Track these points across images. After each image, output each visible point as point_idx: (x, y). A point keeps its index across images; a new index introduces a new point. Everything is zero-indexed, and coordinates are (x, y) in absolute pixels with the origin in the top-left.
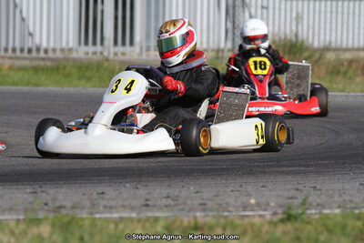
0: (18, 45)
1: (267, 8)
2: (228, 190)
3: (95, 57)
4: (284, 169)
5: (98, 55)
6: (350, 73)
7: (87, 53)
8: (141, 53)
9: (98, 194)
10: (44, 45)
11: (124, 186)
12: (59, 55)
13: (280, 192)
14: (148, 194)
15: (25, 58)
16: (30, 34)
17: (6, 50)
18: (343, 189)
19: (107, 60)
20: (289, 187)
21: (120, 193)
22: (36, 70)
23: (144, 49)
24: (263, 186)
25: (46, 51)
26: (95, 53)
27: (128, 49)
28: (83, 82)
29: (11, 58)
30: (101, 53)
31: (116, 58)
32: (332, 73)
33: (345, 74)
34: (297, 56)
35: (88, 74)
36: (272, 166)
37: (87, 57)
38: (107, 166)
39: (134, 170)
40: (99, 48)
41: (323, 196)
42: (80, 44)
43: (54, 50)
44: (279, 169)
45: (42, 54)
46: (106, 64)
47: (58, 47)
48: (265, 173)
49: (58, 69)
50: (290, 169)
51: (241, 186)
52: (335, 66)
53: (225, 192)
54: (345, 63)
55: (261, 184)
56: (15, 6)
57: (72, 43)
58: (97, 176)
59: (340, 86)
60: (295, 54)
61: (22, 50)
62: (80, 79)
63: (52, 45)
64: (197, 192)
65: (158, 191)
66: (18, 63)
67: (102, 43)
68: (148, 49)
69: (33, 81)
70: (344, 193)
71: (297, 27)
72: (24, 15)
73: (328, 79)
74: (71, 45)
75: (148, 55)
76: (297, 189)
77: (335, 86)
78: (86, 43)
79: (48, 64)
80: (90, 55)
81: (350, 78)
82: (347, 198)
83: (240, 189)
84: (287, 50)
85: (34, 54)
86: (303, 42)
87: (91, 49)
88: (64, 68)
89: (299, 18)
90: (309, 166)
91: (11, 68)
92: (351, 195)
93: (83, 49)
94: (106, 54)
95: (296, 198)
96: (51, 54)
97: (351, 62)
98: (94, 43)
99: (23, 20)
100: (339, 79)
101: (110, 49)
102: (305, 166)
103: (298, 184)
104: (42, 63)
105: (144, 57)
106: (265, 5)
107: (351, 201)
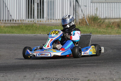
0: (7, 19)
1: (86, 6)
2: (66, 74)
3: (31, 22)
4: (87, 64)
5: (32, 22)
6: (113, 26)
7: (29, 21)
8: (46, 21)
9: (24, 76)
10: (15, 19)
11: (33, 73)
12: (20, 22)
13: (83, 75)
14: (40, 76)
15: (9, 23)
16: (11, 15)
17: (3, 20)
18: (104, 74)
19: (35, 23)
20: (87, 72)
21: (31, 76)
22: (12, 27)
23: (47, 19)
24: (78, 73)
25: (16, 21)
26: (31, 21)
27: (42, 19)
28: (27, 31)
29: (4, 23)
30: (33, 21)
31: (38, 23)
32: (107, 27)
33: (111, 27)
34: (96, 21)
35: (29, 28)
36: (83, 63)
37: (28, 22)
38: (30, 64)
39: (38, 65)
40: (32, 19)
41: (96, 77)
42: (26, 18)
43: (18, 20)
44: (85, 65)
45: (14, 22)
46: (35, 25)
47: (20, 19)
48: (80, 66)
49: (19, 27)
50: (89, 64)
51: (71, 72)
52: (108, 25)
53: (65, 75)
54: (111, 24)
55: (77, 71)
56: (6, 6)
57: (24, 18)
58: (26, 68)
59: (110, 31)
60: (95, 21)
61: (8, 20)
62: (26, 30)
63: (17, 19)
64: (56, 75)
65: (44, 75)
66: (6, 25)
67: (34, 18)
68: (48, 19)
69: (11, 31)
70: (104, 75)
71: (96, 12)
72: (9, 9)
73: (106, 29)
74: (24, 19)
75: (48, 22)
76: (89, 74)
77: (108, 31)
78: (28, 18)
79: (16, 25)
80: (30, 22)
81: (113, 28)
82: (104, 77)
83: (70, 74)
84: (93, 20)
85: (12, 22)
86: (98, 17)
87: (30, 20)
88: (21, 27)
89: (97, 9)
90: (95, 63)
91: (4, 27)
92: (106, 76)
93: (27, 20)
94: (35, 21)
95: (88, 77)
96: (17, 22)
97: (113, 23)
98: (31, 18)
99: (8, 11)
100: (109, 29)
101: (36, 20)
102: (94, 63)
103: (90, 71)
104: (14, 25)
105: (47, 22)
106: (86, 5)
107: (105, 79)
